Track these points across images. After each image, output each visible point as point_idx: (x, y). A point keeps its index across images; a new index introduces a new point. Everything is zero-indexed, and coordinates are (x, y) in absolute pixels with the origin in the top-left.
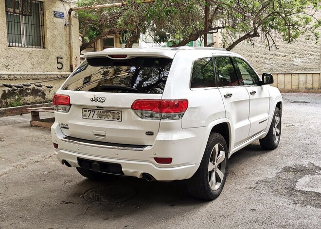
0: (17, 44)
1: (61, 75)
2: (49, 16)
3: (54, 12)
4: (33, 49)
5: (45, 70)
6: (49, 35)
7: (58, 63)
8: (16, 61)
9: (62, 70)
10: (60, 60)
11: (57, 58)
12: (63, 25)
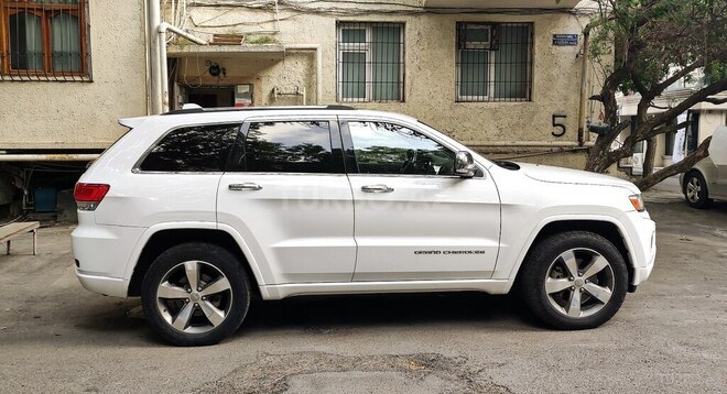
0: (481, 98)
1: (560, 147)
2: (541, 45)
3: (555, 36)
4: (503, 103)
5: (525, 138)
6: (538, 77)
7: (554, 125)
8: (467, 125)
9: (564, 137)
10: (558, 120)
11: (554, 117)
12: (573, 57)
